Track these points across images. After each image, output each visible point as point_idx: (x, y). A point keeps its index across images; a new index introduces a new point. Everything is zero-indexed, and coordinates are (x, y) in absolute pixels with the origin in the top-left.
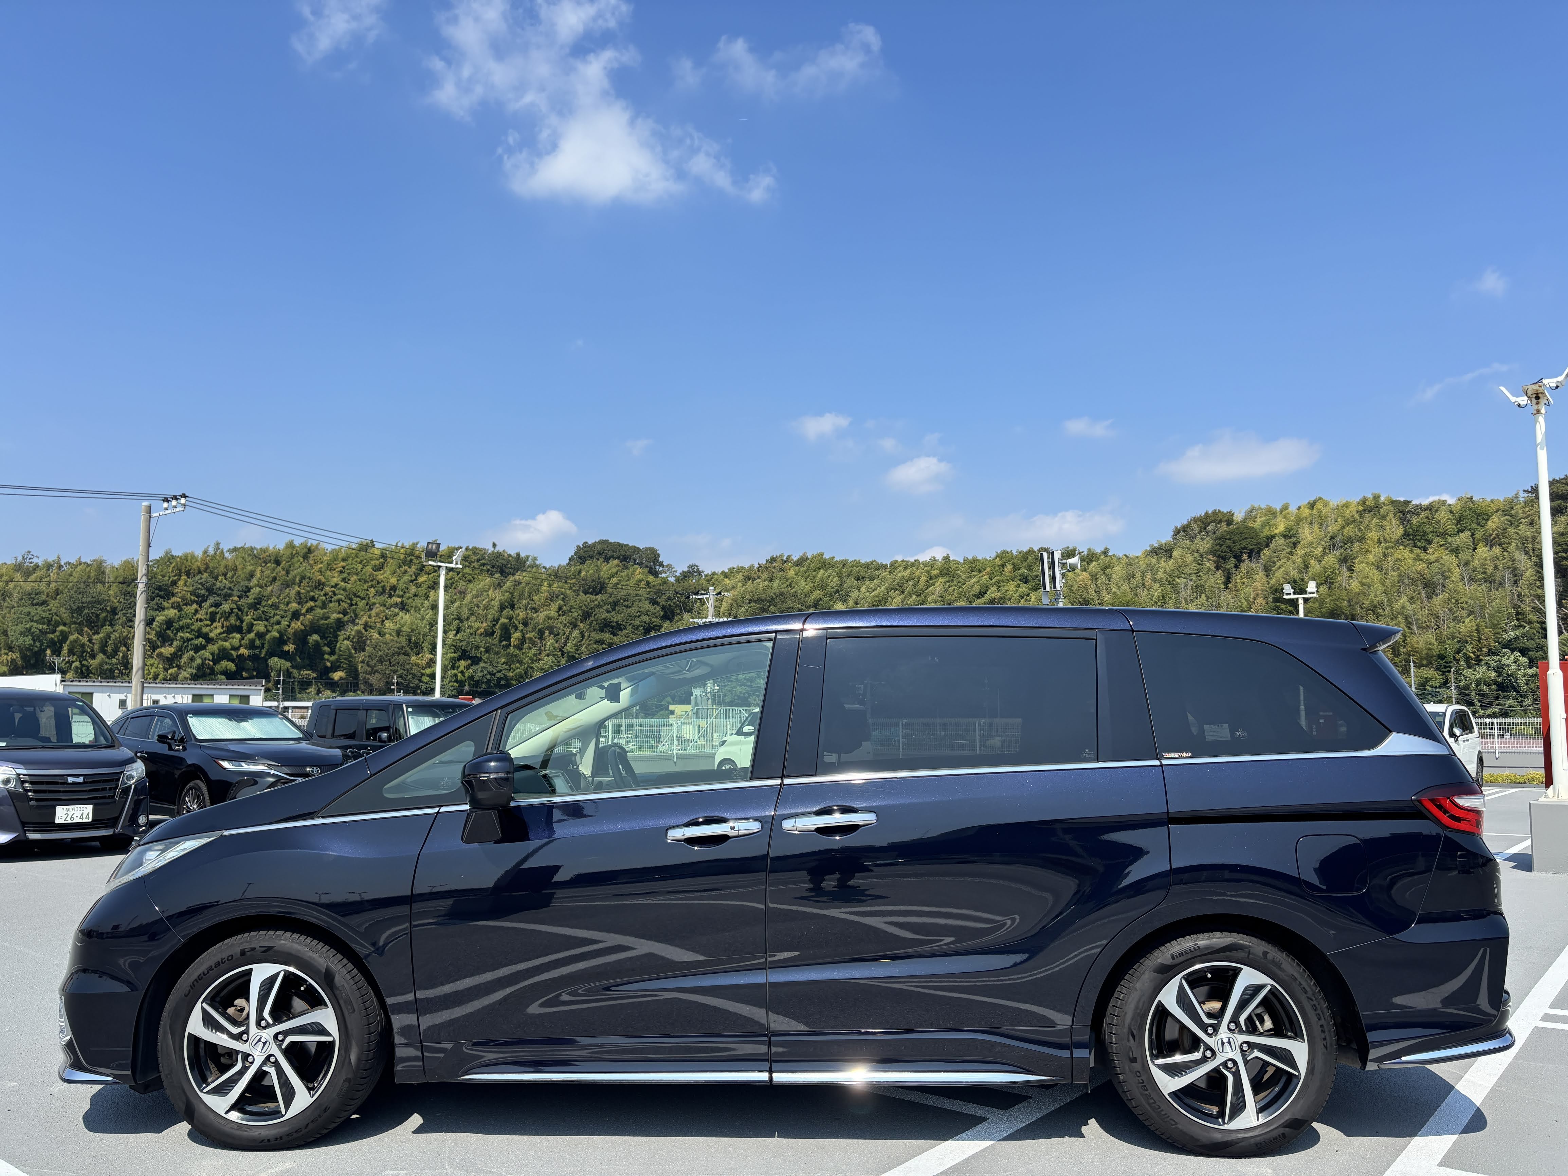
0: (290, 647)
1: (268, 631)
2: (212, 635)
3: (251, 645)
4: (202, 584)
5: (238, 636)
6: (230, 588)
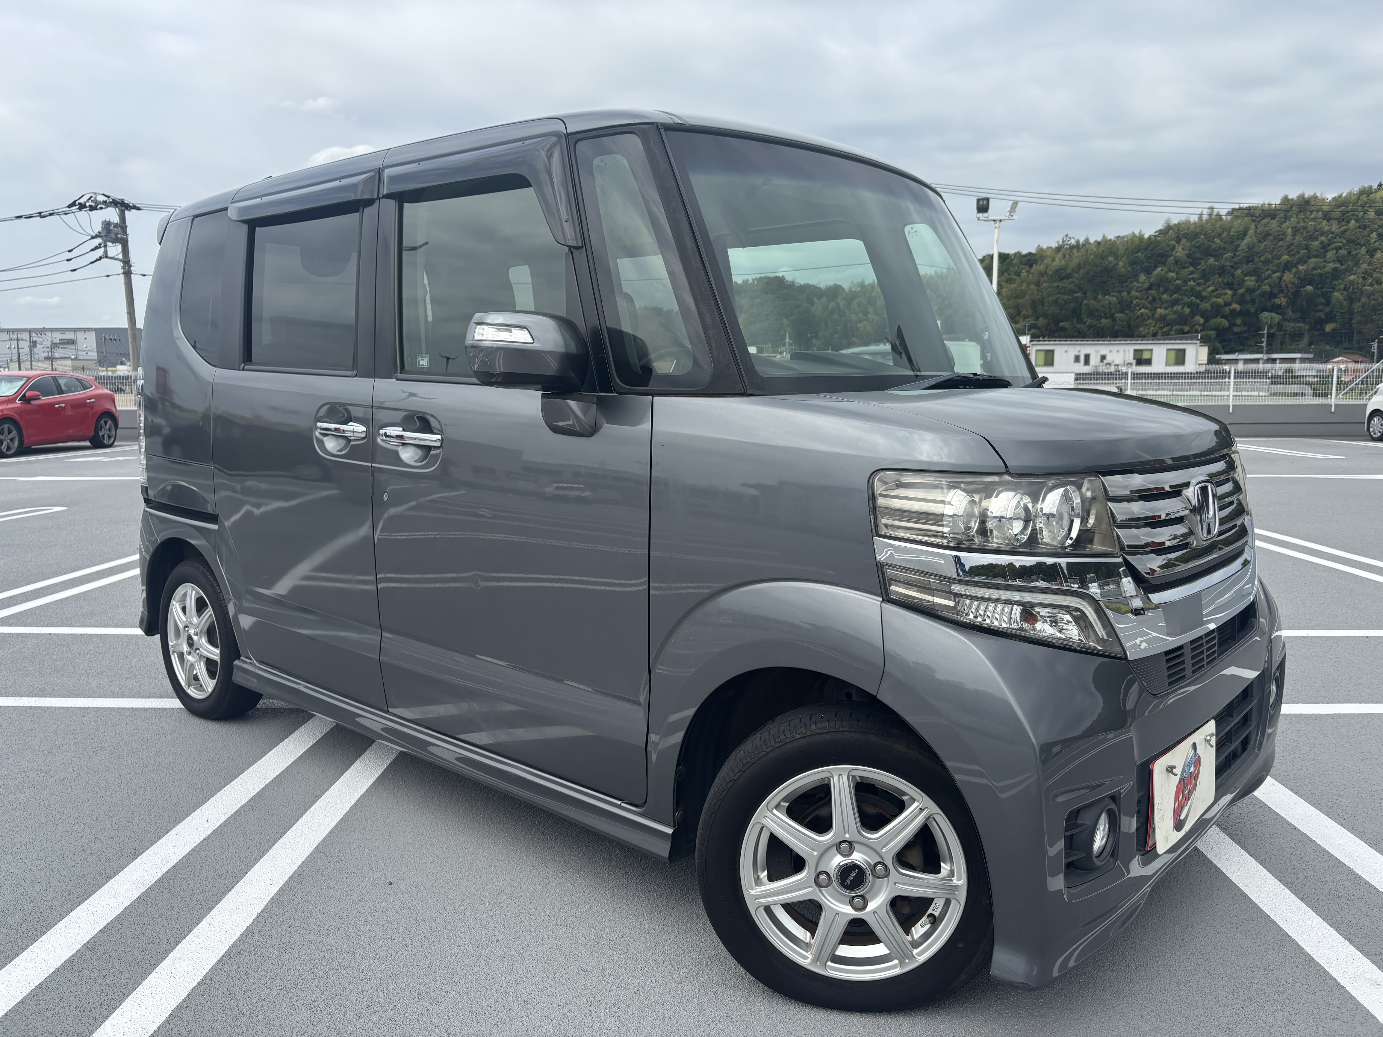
0: (1282, 300)
1: (1259, 286)
2: (1204, 294)
3: (1241, 301)
4: (1199, 247)
5: (1229, 292)
6: (1224, 248)
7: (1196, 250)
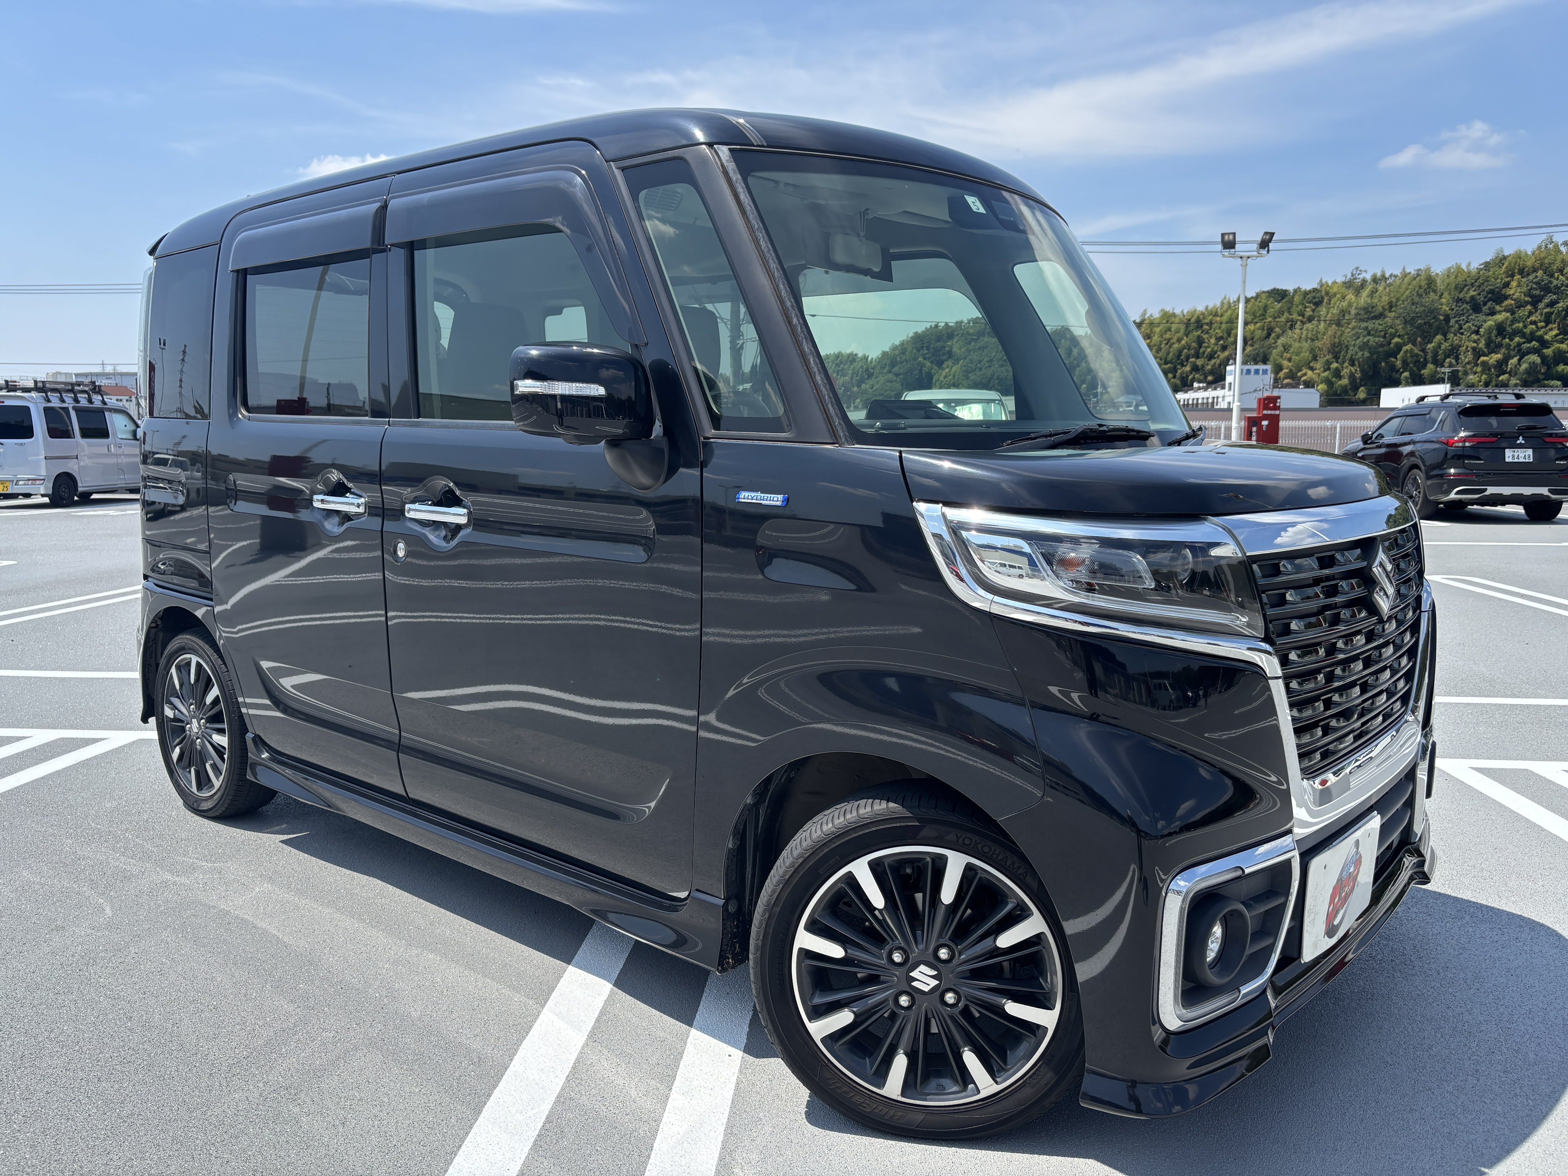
7: (1534, 286)
